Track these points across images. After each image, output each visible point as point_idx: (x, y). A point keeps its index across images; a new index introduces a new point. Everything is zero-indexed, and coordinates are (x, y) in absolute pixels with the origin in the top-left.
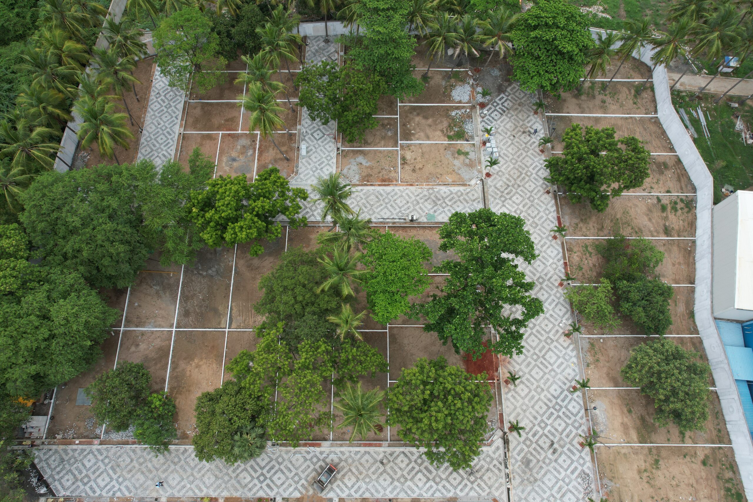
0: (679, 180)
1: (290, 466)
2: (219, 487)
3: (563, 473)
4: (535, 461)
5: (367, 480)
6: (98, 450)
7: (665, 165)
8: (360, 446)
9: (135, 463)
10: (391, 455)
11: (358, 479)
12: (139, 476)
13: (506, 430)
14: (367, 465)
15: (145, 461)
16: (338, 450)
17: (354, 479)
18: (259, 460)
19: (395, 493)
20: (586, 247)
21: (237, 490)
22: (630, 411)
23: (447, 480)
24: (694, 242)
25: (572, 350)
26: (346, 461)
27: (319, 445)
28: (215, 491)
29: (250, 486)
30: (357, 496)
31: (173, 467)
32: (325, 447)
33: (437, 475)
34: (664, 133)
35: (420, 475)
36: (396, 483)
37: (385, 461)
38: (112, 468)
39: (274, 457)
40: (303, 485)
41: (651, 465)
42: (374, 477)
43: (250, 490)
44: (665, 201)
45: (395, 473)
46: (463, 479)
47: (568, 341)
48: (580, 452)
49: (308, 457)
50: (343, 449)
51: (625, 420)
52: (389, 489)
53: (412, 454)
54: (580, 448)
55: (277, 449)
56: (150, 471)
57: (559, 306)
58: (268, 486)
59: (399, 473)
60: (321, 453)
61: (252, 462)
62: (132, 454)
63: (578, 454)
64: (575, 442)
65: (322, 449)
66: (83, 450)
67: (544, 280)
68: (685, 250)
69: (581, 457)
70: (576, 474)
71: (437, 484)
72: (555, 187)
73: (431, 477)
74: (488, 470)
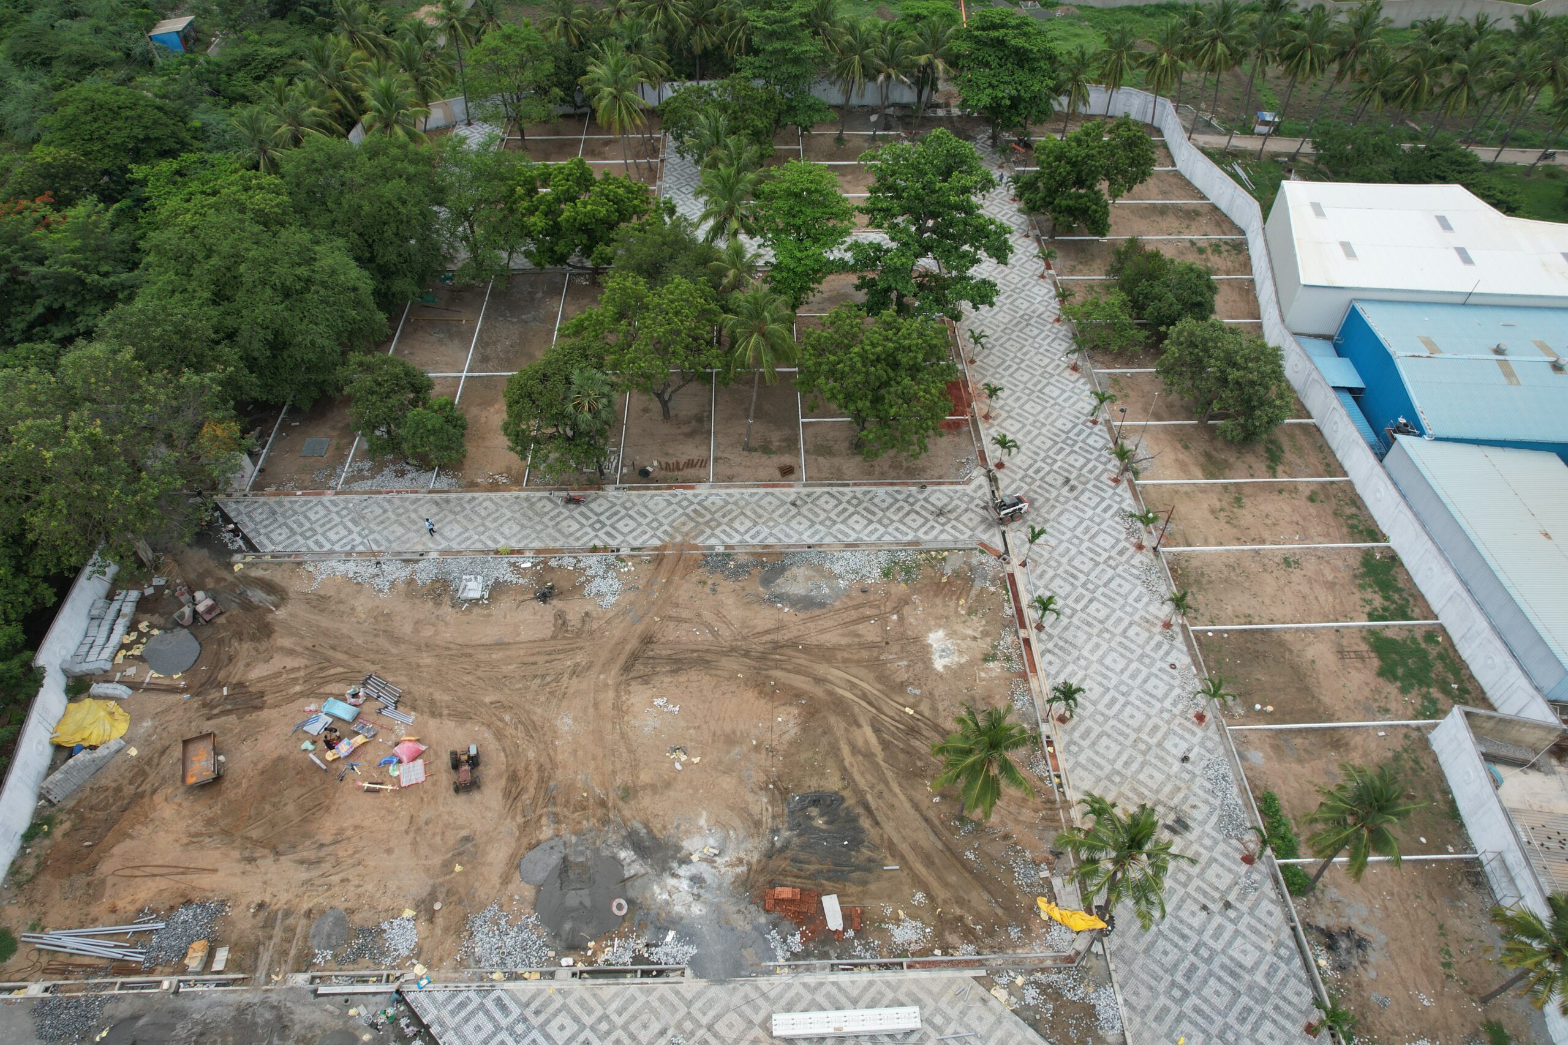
0: (1218, 224)
1: (644, 511)
2: (525, 537)
3: (1090, 513)
4: (1041, 500)
5: (771, 524)
6: (331, 501)
7: (1197, 213)
8: (758, 486)
9: (390, 514)
10: (808, 496)
11: (755, 524)
12: (395, 527)
13: (992, 467)
14: (770, 508)
15: (407, 511)
16: (722, 492)
17: (748, 524)
18: (593, 506)
19: (817, 537)
20: (1092, 287)
21: (555, 540)
22: (1186, 447)
23: (901, 521)
24: (1252, 281)
25: (1084, 384)
26: (736, 503)
27: (692, 488)
28: (519, 542)
29: (578, 534)
30: (755, 542)
31: (451, 517)
32: (702, 490)
33: (884, 516)
34: (1189, 183)
35: (856, 517)
36: (817, 526)
37: (798, 503)
38: (353, 520)
39: (618, 502)
40: (665, 532)
41: (1230, 504)
42: (781, 521)
43: (578, 539)
44: (1200, 244)
45: (817, 515)
46: (927, 520)
47: (1076, 375)
48: (1114, 488)
49: (673, 500)
50: (729, 491)
51: (1181, 456)
52: (809, 533)
53: (843, 494)
54: (1113, 484)
55: (624, 495)
56: (414, 522)
57: (1058, 341)
58: (608, 534)
59: (823, 515)
60: (696, 496)
61: (582, 508)
62: (386, 504)
63: (1111, 491)
64: (1104, 478)
65: (696, 491)
66: (306, 503)
67: (1031, 318)
68: (1241, 288)
69: (1115, 494)
70: (1111, 512)
71: (886, 526)
72: (1038, 232)
73: (875, 519)
74: (966, 510)
